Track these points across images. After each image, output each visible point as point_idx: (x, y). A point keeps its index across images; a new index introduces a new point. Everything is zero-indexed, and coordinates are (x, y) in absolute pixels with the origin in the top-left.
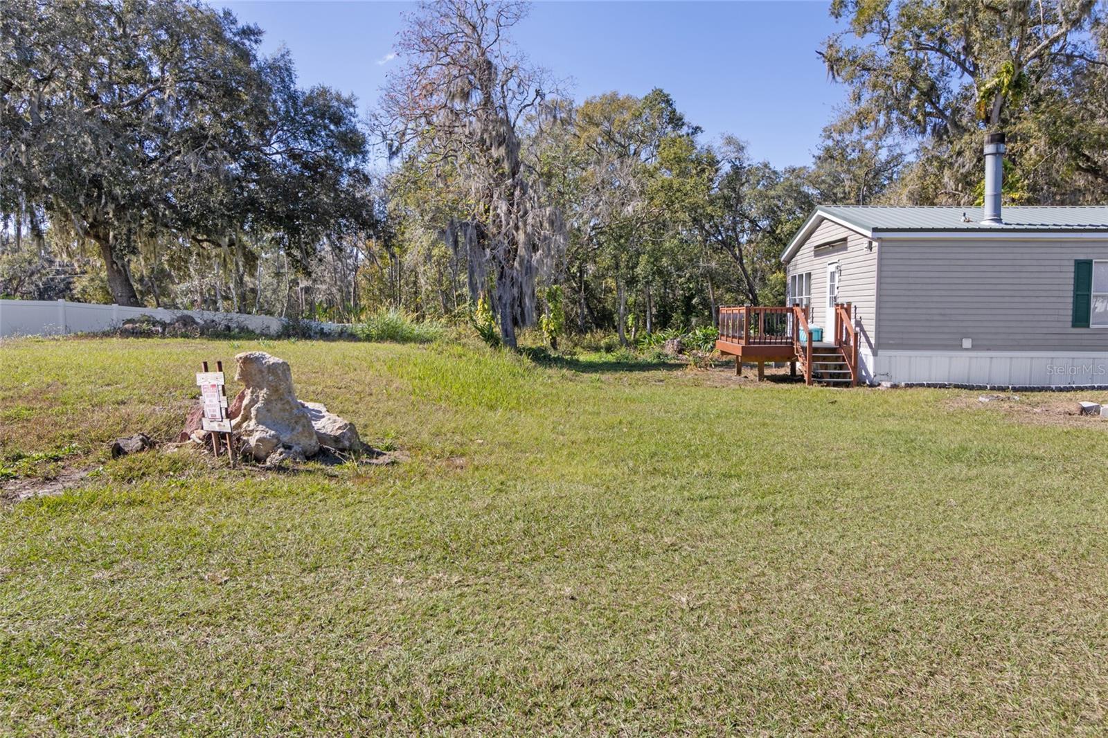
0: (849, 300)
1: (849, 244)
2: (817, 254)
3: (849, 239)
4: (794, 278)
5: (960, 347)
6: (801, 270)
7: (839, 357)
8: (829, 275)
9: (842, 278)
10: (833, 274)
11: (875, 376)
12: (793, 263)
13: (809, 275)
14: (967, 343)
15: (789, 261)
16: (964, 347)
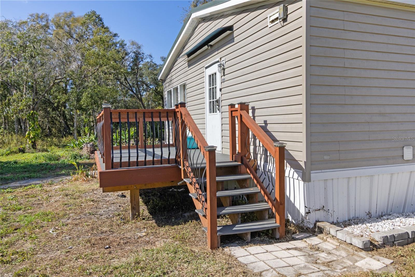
0: (243, 100)
1: (235, 34)
2: (190, 64)
3: (235, 28)
4: (170, 92)
5: (401, 159)
6: (177, 83)
7: (245, 180)
8: (207, 80)
9: (226, 77)
10: (212, 77)
11: (308, 213)
12: (168, 80)
13: (184, 86)
14: (408, 153)
15: (163, 81)
16: (405, 158)
